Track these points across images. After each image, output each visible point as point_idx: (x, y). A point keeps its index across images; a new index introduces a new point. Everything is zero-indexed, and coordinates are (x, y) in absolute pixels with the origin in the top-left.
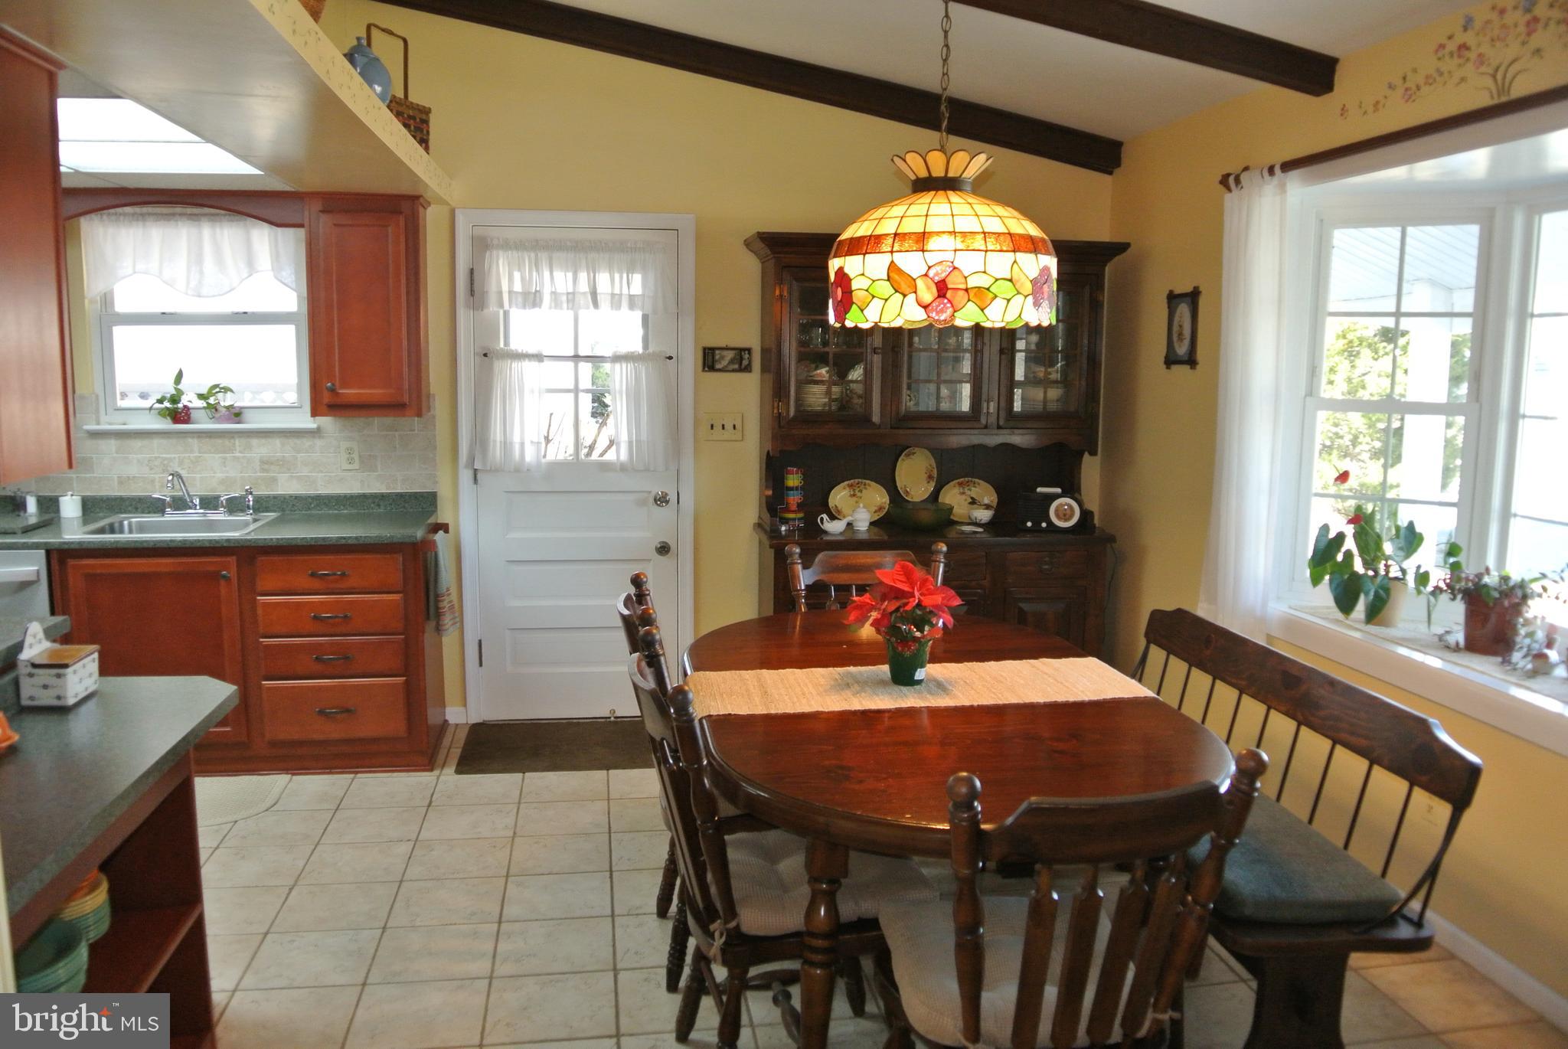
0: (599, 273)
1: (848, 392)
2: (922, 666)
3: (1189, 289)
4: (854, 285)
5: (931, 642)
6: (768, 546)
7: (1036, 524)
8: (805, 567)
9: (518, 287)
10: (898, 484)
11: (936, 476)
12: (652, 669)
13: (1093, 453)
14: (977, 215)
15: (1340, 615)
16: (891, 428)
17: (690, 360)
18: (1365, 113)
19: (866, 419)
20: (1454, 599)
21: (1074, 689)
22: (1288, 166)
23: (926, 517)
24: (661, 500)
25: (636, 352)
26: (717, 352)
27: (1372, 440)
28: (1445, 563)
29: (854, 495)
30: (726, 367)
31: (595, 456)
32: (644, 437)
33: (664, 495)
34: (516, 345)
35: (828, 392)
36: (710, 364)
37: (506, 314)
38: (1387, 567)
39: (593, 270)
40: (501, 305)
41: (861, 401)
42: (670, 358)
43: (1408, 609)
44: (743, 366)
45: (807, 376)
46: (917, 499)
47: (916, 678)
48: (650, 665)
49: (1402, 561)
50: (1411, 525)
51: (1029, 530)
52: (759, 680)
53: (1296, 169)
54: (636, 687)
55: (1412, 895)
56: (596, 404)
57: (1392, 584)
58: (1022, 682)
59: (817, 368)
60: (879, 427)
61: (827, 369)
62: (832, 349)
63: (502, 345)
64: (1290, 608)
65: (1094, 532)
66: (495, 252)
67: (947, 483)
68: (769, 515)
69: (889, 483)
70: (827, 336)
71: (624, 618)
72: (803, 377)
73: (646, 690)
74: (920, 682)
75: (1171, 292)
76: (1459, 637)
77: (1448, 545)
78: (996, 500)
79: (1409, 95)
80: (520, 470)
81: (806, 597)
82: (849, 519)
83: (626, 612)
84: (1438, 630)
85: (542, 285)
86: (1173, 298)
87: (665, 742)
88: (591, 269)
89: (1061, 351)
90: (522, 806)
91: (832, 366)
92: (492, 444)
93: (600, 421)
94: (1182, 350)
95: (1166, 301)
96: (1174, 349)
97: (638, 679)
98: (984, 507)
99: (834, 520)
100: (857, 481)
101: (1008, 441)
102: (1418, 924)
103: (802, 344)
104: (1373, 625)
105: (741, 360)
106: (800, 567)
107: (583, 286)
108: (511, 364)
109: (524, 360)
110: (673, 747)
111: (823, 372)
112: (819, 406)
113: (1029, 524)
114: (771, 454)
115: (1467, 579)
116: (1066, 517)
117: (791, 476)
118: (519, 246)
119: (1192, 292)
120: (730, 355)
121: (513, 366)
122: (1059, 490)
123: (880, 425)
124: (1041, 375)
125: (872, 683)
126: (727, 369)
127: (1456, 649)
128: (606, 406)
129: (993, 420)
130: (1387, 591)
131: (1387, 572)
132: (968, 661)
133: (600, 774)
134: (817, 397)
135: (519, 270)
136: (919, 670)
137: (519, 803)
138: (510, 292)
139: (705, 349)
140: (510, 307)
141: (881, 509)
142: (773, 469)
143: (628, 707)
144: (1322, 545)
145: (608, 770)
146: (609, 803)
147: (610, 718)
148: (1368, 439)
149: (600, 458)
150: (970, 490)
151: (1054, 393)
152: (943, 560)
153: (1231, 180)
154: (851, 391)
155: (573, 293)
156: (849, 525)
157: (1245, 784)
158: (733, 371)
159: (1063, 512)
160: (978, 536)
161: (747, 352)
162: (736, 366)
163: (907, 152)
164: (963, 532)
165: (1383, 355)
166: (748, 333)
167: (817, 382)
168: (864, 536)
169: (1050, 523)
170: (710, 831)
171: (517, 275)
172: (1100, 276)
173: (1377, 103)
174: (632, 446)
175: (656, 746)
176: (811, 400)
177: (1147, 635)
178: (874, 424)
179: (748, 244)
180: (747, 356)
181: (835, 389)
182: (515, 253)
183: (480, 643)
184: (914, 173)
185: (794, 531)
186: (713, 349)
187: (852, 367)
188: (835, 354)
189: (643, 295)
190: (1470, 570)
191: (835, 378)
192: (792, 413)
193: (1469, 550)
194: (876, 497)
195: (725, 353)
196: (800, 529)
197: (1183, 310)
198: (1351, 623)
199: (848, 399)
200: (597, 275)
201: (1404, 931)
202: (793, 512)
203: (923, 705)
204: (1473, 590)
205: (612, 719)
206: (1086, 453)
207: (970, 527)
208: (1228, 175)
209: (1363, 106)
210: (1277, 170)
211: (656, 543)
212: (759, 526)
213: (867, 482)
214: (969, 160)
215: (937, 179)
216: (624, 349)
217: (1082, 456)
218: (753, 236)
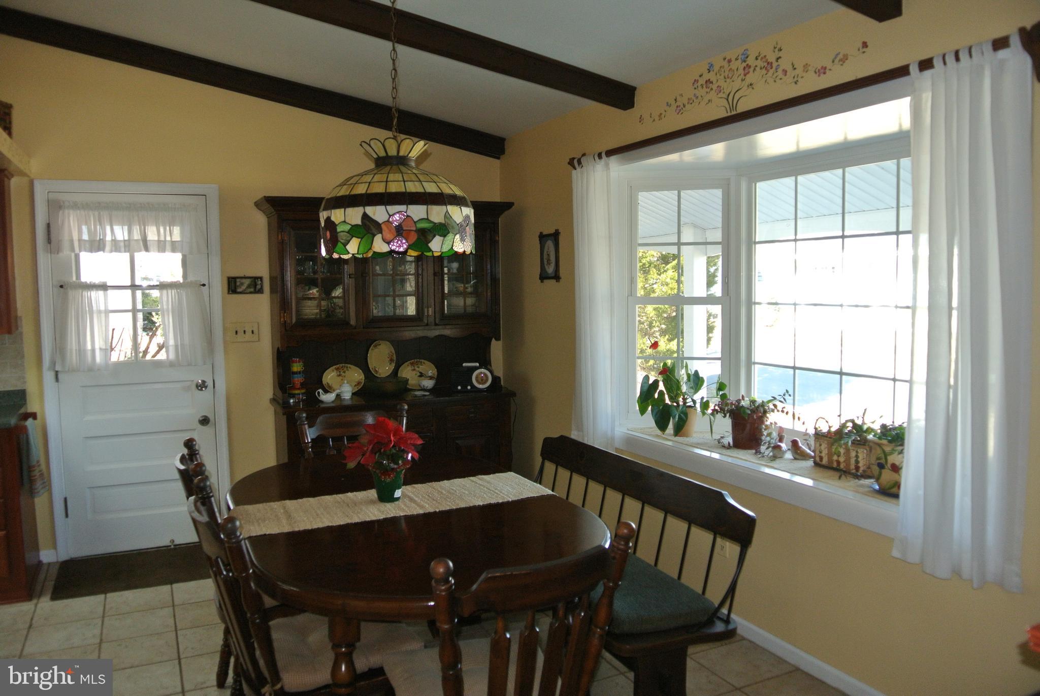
0: (148, 226)
1: (332, 305)
2: (399, 488)
3: (552, 231)
4: (339, 229)
5: (404, 471)
6: (281, 414)
7: (464, 387)
8: (310, 427)
9: (85, 237)
10: (370, 366)
11: (395, 359)
12: (205, 507)
13: (498, 339)
14: (420, 181)
15: (659, 432)
16: (364, 328)
17: (218, 286)
18: (654, 120)
19: (346, 323)
20: (725, 416)
21: (501, 494)
22: (610, 153)
23: (390, 387)
24: (202, 386)
25: (178, 281)
26: (238, 280)
27: (660, 325)
28: (717, 395)
29: (340, 375)
30: (245, 290)
31: (148, 357)
32: (187, 341)
33: (204, 382)
34: (86, 277)
35: (319, 306)
36: (233, 289)
37: (77, 257)
38: (684, 399)
39: (143, 224)
40: (73, 250)
41: (342, 311)
42: (204, 285)
43: (699, 424)
44: (257, 290)
45: (303, 295)
46: (383, 375)
47: (395, 497)
48: (203, 504)
49: (693, 395)
50: (696, 372)
51: (459, 392)
52: (284, 508)
53: (615, 154)
54: (194, 521)
55: (722, 604)
56: (146, 322)
57: (689, 410)
58: (467, 492)
59: (309, 289)
60: (355, 328)
61: (318, 289)
62: (319, 276)
63: (74, 279)
64: (628, 430)
65: (502, 390)
66: (66, 211)
67: (403, 364)
68: (281, 393)
69: (364, 366)
70: (316, 267)
71: (180, 471)
72: (300, 295)
73: (203, 523)
74: (398, 499)
75: (541, 233)
76: (729, 439)
77: (718, 384)
78: (436, 374)
79: (680, 110)
80: (92, 369)
81: (312, 447)
82: (338, 391)
83: (182, 467)
84: (717, 436)
85: (105, 235)
86: (543, 237)
87: (219, 560)
88: (142, 224)
89: (473, 273)
90: (106, 619)
91: (320, 287)
92: (69, 351)
93: (150, 334)
94: (550, 270)
95: (538, 239)
96: (545, 269)
97: (196, 515)
98: (429, 378)
99: (327, 393)
100: (341, 365)
101: (443, 333)
102: (727, 621)
103: (298, 273)
104: (680, 436)
105: (255, 285)
106: (306, 426)
107: (137, 236)
108: (82, 292)
109: (92, 290)
110: (226, 563)
111: (314, 291)
112: (313, 315)
113: (459, 388)
114: (281, 350)
115: (732, 404)
116: (483, 381)
117: (295, 365)
118: (86, 207)
119: (554, 233)
120: (247, 282)
121: (84, 294)
122: (478, 364)
123: (356, 326)
124: (462, 289)
125: (364, 502)
126: (246, 292)
127: (729, 447)
128: (154, 323)
129: (431, 320)
130: (686, 414)
131: (685, 403)
132: (429, 482)
133: (166, 589)
134: (311, 310)
135: (86, 224)
136: (397, 491)
137: (103, 617)
138: (80, 240)
139: (229, 278)
140: (80, 252)
141: (359, 383)
142: (282, 359)
143: (188, 536)
144: (646, 388)
145: (171, 584)
146: (174, 609)
147: (170, 546)
148: (658, 324)
149: (152, 359)
150: (419, 367)
151: (470, 301)
152: (405, 415)
153: (575, 162)
154: (334, 304)
155: (129, 240)
156: (338, 396)
157: (622, 545)
158: (251, 293)
159: (481, 379)
160: (426, 398)
161: (259, 280)
162: (252, 290)
163: (371, 139)
164: (416, 396)
165: (663, 272)
166: (260, 266)
167: (310, 299)
168: (349, 403)
169: (473, 386)
170: (258, 621)
171: (84, 229)
172: (496, 224)
173: (661, 114)
174: (178, 349)
175: (213, 563)
176: (307, 311)
177: (542, 454)
178: (351, 326)
179: (257, 204)
180: (260, 282)
181: (323, 303)
182: (83, 212)
183: (66, 500)
184: (376, 153)
185: (299, 402)
186: (235, 278)
187: (334, 287)
188: (323, 280)
189: (182, 241)
190: (732, 398)
191: (324, 296)
192: (294, 321)
193: (730, 386)
194: (356, 375)
195: (244, 280)
196: (303, 401)
197: (550, 244)
198: (666, 437)
199: (332, 309)
200: (147, 227)
201: (719, 627)
202: (299, 389)
203: (402, 515)
204: (736, 410)
205: (172, 547)
206: (493, 339)
207: (421, 392)
208: (574, 159)
209: (652, 116)
210: (603, 155)
211: (199, 416)
212: (274, 400)
213: (349, 365)
214: (412, 145)
215: (391, 157)
216: (168, 279)
217: (491, 341)
218: (262, 198)
